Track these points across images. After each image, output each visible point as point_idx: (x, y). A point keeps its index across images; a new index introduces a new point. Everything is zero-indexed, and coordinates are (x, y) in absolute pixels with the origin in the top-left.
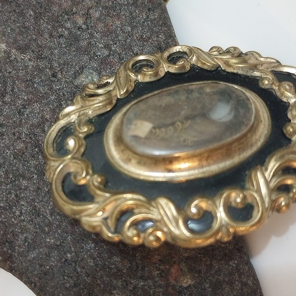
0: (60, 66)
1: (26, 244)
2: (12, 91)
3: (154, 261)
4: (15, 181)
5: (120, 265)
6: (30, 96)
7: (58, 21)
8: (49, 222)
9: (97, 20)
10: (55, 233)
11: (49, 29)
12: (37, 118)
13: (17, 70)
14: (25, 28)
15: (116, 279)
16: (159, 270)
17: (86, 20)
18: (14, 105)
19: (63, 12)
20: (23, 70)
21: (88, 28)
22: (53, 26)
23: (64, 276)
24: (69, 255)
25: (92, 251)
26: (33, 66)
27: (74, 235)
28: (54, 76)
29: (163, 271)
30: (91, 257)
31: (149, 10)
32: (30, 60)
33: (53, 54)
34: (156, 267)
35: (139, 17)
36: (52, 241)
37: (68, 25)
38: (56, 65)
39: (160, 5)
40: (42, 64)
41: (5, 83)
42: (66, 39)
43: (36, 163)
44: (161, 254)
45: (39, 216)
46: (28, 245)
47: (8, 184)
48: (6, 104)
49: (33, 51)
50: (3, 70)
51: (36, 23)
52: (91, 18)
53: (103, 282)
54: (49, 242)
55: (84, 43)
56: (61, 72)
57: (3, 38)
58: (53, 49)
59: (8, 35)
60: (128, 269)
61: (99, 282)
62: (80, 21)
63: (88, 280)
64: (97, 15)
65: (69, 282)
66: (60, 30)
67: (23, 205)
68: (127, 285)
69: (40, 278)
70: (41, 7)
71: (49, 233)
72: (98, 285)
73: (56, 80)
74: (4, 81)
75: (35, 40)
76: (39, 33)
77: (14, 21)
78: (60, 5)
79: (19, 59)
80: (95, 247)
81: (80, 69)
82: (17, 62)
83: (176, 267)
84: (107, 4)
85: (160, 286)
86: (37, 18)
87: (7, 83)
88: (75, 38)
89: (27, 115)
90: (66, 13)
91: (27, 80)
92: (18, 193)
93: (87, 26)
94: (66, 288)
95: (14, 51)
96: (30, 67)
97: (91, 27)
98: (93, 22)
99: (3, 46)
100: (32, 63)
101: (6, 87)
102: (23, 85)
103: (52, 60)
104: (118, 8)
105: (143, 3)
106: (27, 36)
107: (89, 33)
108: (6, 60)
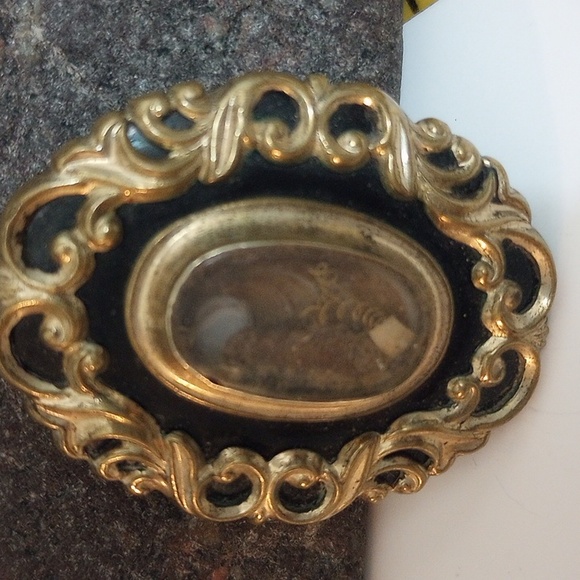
2: (27, 137)
3: (186, 550)
5: (121, 539)
7: (169, 15)
8: (17, 423)
9: (250, 41)
10: (20, 447)
11: (143, 28)
13: (51, 96)
15: (105, 563)
16: (191, 568)
17: (228, 32)
18: (22, 169)
20: (62, 99)
21: (224, 53)
22: (155, 24)
23: (11, 529)
24: (33, 496)
25: (80, 500)
26: (85, 97)
27: (56, 461)
29: (196, 572)
30: (74, 510)
31: (365, 54)
32: (83, 81)
33: (134, 85)
34: (187, 562)
35: (337, 63)
36: (11, 459)
37: (187, 32)
39: (392, 49)
40: (105, 99)
41: (16, 115)
42: (172, 63)
44: (205, 542)
49: (95, 66)
50: (20, 86)
52: (239, 32)
53: (81, 563)
54: (5, 459)
57: (43, 15)
58: (138, 74)
59: (55, 13)
60: (133, 551)
61: (72, 559)
62: (215, 31)
63: (54, 550)
64: (255, 29)
65: (17, 544)
66: (166, 37)
71: (9, 443)
72: (69, 564)
74: (16, 111)
75: (107, 43)
76: (122, 29)
79: (61, 73)
80: (86, 495)
82: (56, 77)
83: (223, 571)
84: (283, 13)
87: (20, 116)
88: (191, 66)
91: (64, 124)
93: (226, 46)
94: (9, 551)
95: (56, 50)
96: (79, 99)
97: (233, 51)
98: (240, 42)
99: (38, 32)
100: (84, 91)
101: (16, 124)
102: (52, 133)
103: (129, 98)
104: (302, 28)
105: (357, 35)
106: (95, 28)
107: (222, 65)
108: (33, 65)
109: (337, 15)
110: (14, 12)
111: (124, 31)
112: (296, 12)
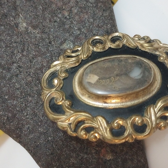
0: (53, 38)
1: (29, 130)
2: (27, 49)
3: (93, 145)
4: (25, 97)
5: (75, 146)
6: (37, 53)
7: (54, 13)
8: (41, 120)
9: (75, 14)
10: (44, 126)
11: (49, 17)
12: (39, 65)
13: (31, 38)
14: (37, 15)
15: (73, 153)
16: (95, 150)
17: (70, 13)
18: (28, 57)
20: (34, 38)
21: (70, 19)
22: (52, 16)
23: (46, 149)
24: (50, 138)
26: (39, 36)
27: (53, 128)
28: (50, 43)
29: (97, 151)
30: (61, 140)
31: (104, 10)
32: (38, 33)
33: (50, 31)
36: (42, 130)
37: (60, 16)
38: (51, 37)
39: (110, 8)
40: (44, 36)
42: (58, 23)
43: (37, 89)
45: (36, 117)
46: (29, 131)
47: (22, 99)
48: (24, 56)
49: (40, 29)
50: (23, 38)
51: (43, 13)
52: (72, 13)
54: (40, 130)
55: (67, 27)
56: (54, 41)
57: (25, 20)
58: (50, 28)
59: (28, 19)
61: (64, 153)
62: (66, 14)
63: (59, 152)
64: (76, 11)
65: (49, 152)
66: (55, 18)
67: (29, 110)
68: (78, 156)
69: (34, 149)
70: (46, 5)
71: (41, 126)
72: (63, 155)
73: (51, 45)
74: (24, 44)
75: (42, 23)
76: (44, 19)
77: (31, 11)
78: (56, 4)
79: (32, 32)
80: (63, 135)
81: (64, 40)
82: (31, 34)
83: (104, 149)
84: (81, 6)
85: (95, 158)
86: (44, 11)
88: (63, 23)
89: (34, 63)
90: (59, 9)
91: (36, 44)
92: (26, 104)
93: (70, 17)
94: (47, 155)
95: (30, 28)
96: (38, 37)
97: (72, 18)
98: (73, 15)
99: (25, 25)
101: (24, 47)
102: (33, 47)
103: (50, 34)
104: (87, 8)
105: (101, 6)
106: (38, 20)
107: (70, 21)
108: (25, 32)
109: (95, 3)
110: (18, 21)
111: (45, 19)
112: (85, 5)
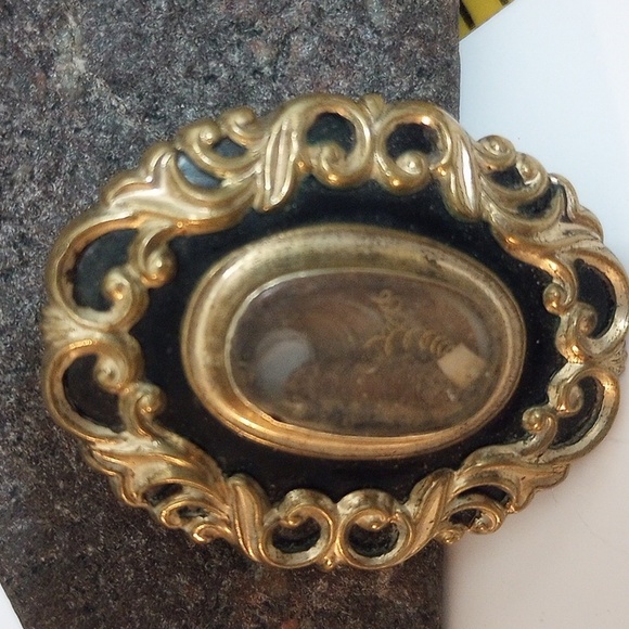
1: (14, 500)
2: (72, 173)
3: (253, 602)
4: (24, 370)
5: (184, 593)
7: (214, 41)
8: (71, 473)
9: (300, 65)
10: (75, 498)
11: (189, 55)
13: (96, 130)
14: (138, 35)
15: (168, 618)
16: (258, 622)
17: (277, 55)
18: (68, 206)
19: (232, 23)
20: (107, 132)
21: (274, 78)
22: (201, 50)
23: (69, 585)
24: (90, 549)
25: (139, 552)
26: (131, 129)
27: (113, 512)
29: (264, 626)
30: (134, 563)
31: (420, 73)
32: (128, 113)
33: (181, 114)
34: (254, 615)
35: (392, 84)
36: (67, 511)
37: (235, 57)
39: (449, 66)
40: (151, 130)
41: (61, 150)
42: (220, 90)
44: (272, 594)
45: (53, 454)
46: (16, 503)
47: (9, 372)
48: (50, 197)
49: (140, 96)
50: (64, 120)
51: (165, 31)
52: (288, 55)
53: (142, 619)
54: (59, 512)
57: (85, 46)
58: (185, 104)
59: (97, 44)
60: (196, 605)
61: (134, 615)
62: (263, 56)
63: (114, 606)
64: (305, 51)
65: (75, 599)
66: (213, 64)
67: (28, 424)
69: (22, 575)
71: (64, 494)
72: (130, 620)
74: (60, 146)
75: (152, 72)
76: (166, 58)
77: (119, 12)
79: (105, 105)
80: (146, 547)
82: (100, 110)
83: (292, 622)
84: (333, 34)
86: (171, 20)
87: (65, 151)
88: (240, 93)
90: (237, 25)
91: (110, 158)
92: (24, 396)
93: (275, 70)
94: (67, 609)
95: (99, 82)
96: (125, 132)
97: (283, 76)
98: (290, 65)
99: (80, 64)
100: (130, 123)
101: (60, 160)
102: (98, 168)
103: (177, 128)
104: (354, 49)
105: (411, 53)
106: (138, 57)
107: (273, 92)
108: (76, 98)
109: (390, 33)
110: (55, 44)
111: (168, 59)
112: (347, 32)
